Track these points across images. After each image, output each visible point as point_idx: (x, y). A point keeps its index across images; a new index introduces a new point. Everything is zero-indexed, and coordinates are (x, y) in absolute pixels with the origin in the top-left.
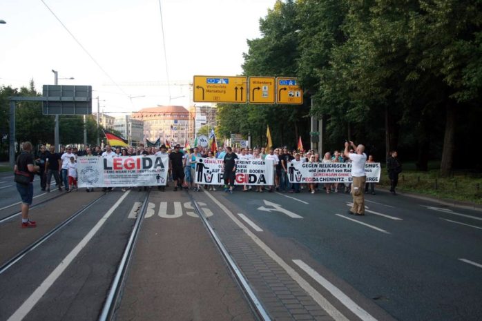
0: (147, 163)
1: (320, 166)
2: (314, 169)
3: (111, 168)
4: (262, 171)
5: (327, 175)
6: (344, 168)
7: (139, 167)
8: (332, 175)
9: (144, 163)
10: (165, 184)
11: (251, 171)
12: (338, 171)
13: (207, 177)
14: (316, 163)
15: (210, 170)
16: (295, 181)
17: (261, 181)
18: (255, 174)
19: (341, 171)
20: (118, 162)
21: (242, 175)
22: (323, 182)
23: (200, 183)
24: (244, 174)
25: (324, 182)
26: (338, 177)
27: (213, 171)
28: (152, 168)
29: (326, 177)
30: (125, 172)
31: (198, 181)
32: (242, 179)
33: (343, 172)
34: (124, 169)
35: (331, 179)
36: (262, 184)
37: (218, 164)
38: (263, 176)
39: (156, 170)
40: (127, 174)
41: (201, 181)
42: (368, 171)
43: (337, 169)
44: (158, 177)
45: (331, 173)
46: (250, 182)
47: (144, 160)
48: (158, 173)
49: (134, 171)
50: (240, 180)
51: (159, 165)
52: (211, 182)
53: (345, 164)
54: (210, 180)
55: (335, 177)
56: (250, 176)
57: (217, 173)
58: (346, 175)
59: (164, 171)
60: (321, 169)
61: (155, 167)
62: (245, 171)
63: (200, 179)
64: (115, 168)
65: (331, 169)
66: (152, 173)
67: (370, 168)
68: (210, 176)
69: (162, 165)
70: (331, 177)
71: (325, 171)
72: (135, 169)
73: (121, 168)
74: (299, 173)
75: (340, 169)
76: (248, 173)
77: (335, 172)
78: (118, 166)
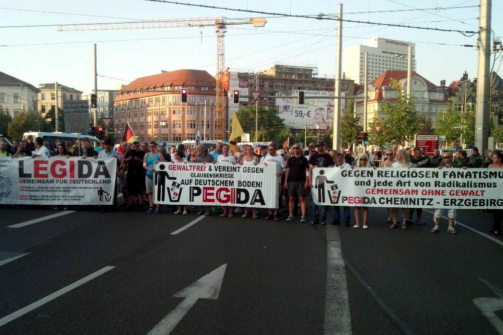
0: (85, 170)
1: (379, 174)
2: (366, 179)
3: (29, 175)
4: (258, 184)
5: (396, 192)
6: (435, 179)
7: (72, 176)
8: (407, 192)
9: (81, 170)
10: (111, 203)
11: (240, 183)
12: (422, 184)
13: (172, 193)
14: (371, 169)
15: (178, 181)
16: (327, 203)
17: (256, 201)
18: (246, 188)
19: (428, 184)
20: (41, 166)
21: (227, 190)
22: (385, 205)
23: (161, 202)
24: (229, 188)
25: (389, 205)
26: (420, 196)
27: (183, 182)
28: (92, 178)
29: (394, 196)
30: (52, 181)
31: (159, 200)
32: (225, 196)
33: (433, 188)
34: (51, 177)
35: (404, 201)
36: (258, 205)
37: (190, 172)
38: (259, 192)
39: (98, 180)
40: (55, 185)
41: (163, 200)
42: (489, 185)
43: (418, 180)
44: (101, 192)
45: (404, 188)
46: (239, 201)
47: (81, 163)
48: (101, 185)
49: (65, 181)
50: (223, 198)
51: (101, 174)
52: (178, 201)
53: (436, 170)
54: (176, 198)
55: (413, 197)
56: (239, 191)
57: (189, 186)
58: (438, 193)
59: (109, 182)
60: (382, 179)
61: (96, 176)
62: (232, 183)
63: (161, 197)
64: (37, 175)
65: (403, 180)
66: (92, 185)
67: (492, 180)
68: (178, 191)
69: (106, 173)
70: (404, 197)
71: (390, 184)
72: (67, 178)
73: (46, 176)
74: (335, 187)
75: (425, 180)
76: (236, 186)
77: (413, 187)
78: (41, 172)
